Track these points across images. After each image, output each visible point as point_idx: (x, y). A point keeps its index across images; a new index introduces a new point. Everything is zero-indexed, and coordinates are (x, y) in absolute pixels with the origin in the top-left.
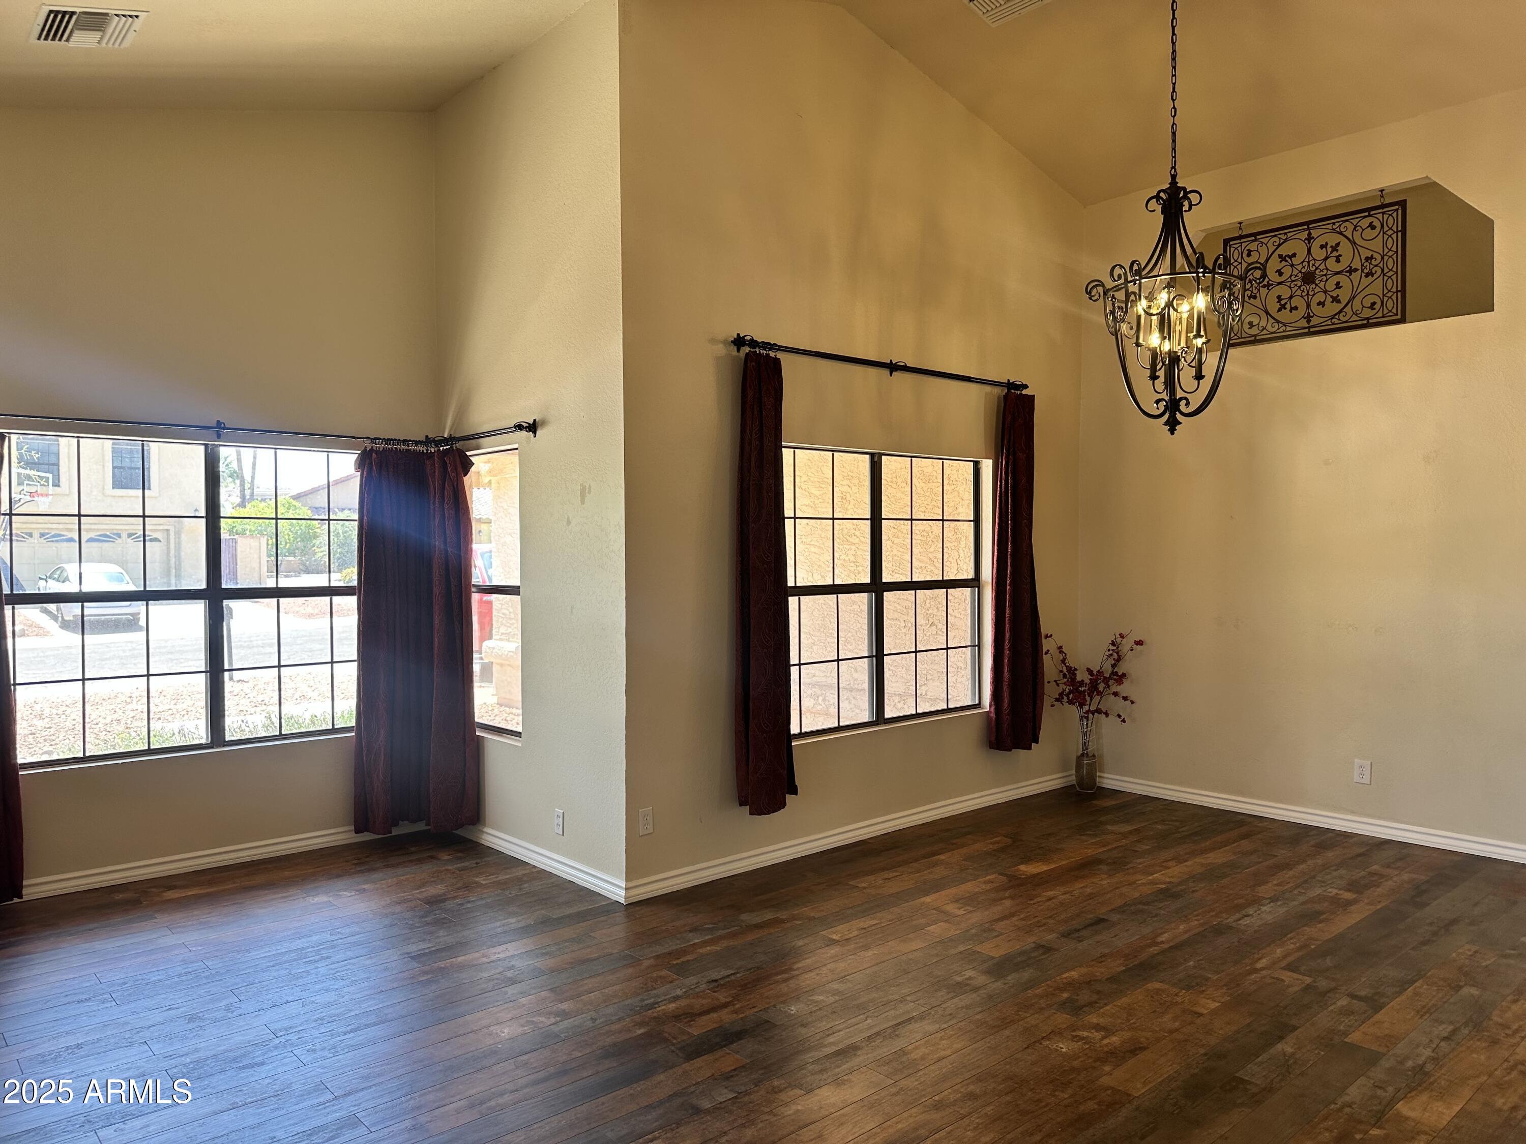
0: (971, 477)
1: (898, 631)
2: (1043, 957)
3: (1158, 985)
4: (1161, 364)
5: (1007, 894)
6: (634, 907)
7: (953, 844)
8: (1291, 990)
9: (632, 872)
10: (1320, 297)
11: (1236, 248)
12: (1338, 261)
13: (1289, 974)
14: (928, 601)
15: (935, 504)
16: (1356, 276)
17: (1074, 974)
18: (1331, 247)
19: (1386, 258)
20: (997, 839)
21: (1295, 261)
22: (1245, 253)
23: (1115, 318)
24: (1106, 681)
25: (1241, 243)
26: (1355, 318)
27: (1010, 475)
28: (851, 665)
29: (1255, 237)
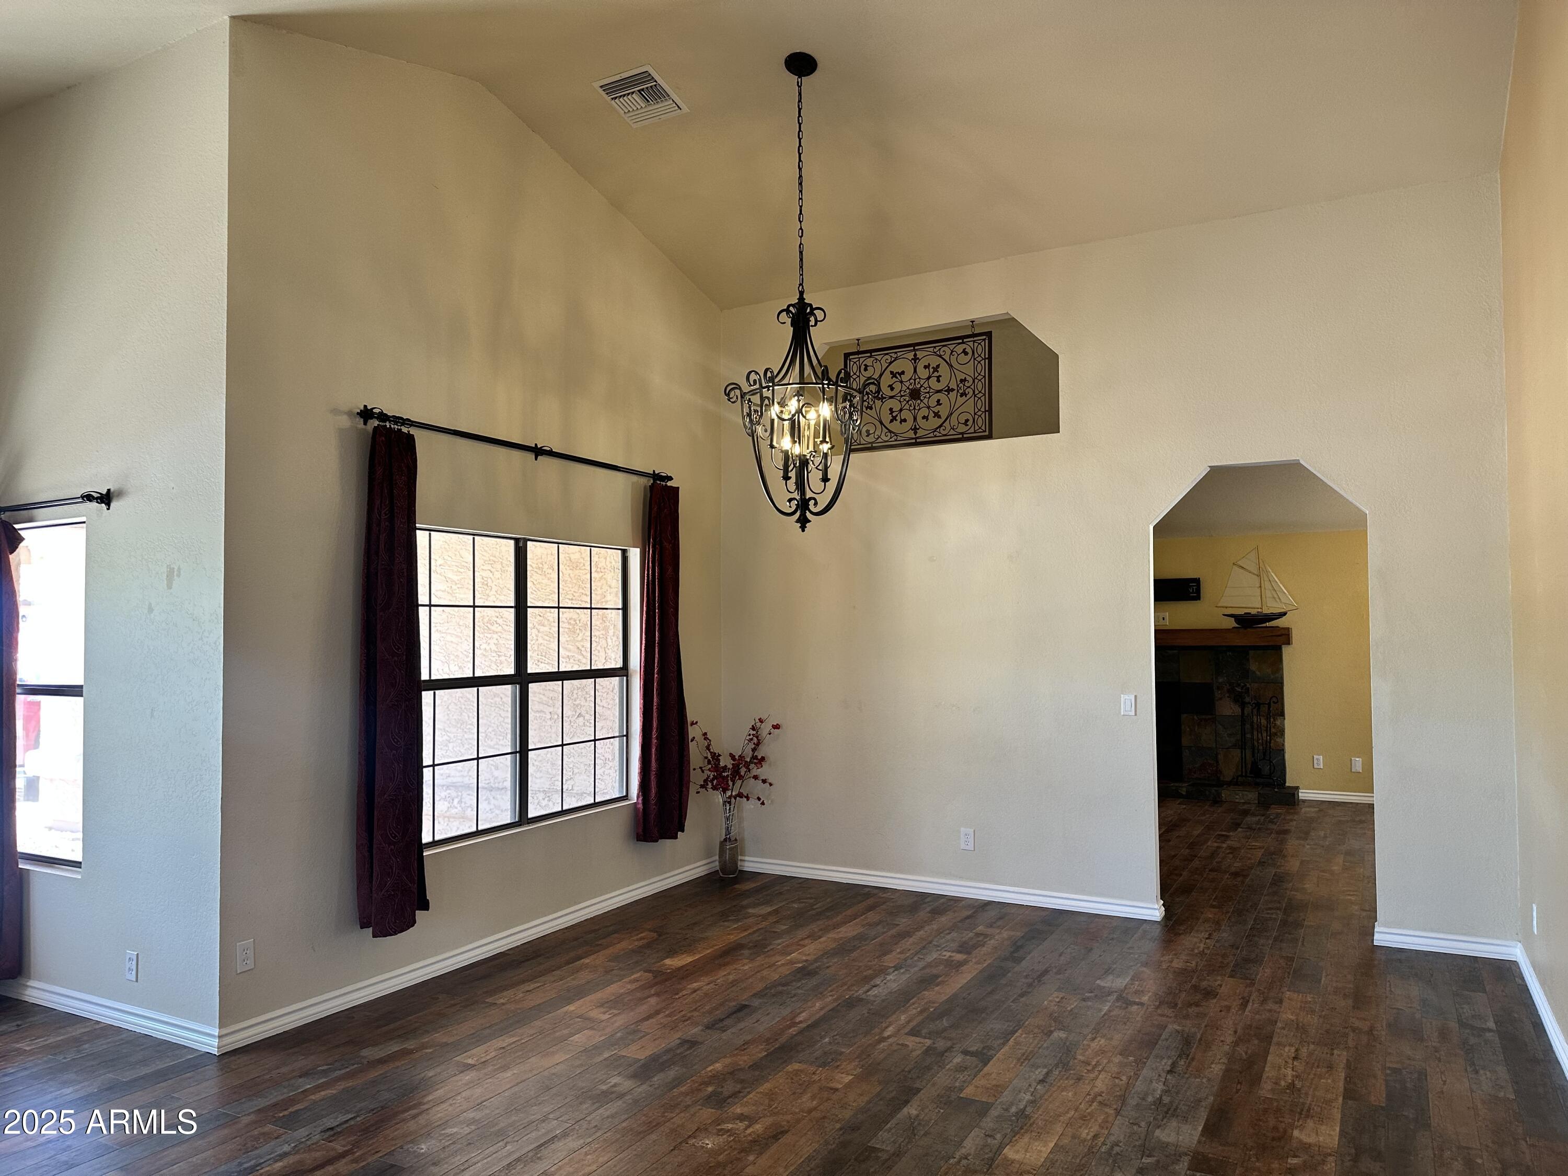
0: (619, 565)
1: (544, 723)
2: (688, 1052)
3: (796, 1066)
4: (792, 466)
5: (653, 991)
6: (228, 1057)
7: (598, 945)
8: (915, 1054)
9: (226, 1016)
10: (925, 412)
11: (855, 363)
12: (938, 381)
13: (913, 1038)
14: (575, 692)
15: (583, 591)
16: (953, 395)
17: (718, 1066)
18: (933, 368)
19: (976, 381)
20: (642, 935)
21: (904, 378)
22: (863, 367)
23: (751, 421)
24: (747, 765)
25: (859, 358)
26: (952, 432)
27: (657, 564)
28: (492, 762)
29: (871, 354)
